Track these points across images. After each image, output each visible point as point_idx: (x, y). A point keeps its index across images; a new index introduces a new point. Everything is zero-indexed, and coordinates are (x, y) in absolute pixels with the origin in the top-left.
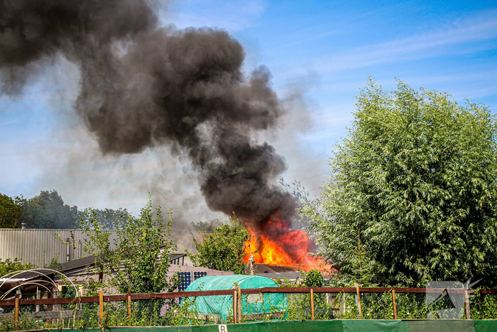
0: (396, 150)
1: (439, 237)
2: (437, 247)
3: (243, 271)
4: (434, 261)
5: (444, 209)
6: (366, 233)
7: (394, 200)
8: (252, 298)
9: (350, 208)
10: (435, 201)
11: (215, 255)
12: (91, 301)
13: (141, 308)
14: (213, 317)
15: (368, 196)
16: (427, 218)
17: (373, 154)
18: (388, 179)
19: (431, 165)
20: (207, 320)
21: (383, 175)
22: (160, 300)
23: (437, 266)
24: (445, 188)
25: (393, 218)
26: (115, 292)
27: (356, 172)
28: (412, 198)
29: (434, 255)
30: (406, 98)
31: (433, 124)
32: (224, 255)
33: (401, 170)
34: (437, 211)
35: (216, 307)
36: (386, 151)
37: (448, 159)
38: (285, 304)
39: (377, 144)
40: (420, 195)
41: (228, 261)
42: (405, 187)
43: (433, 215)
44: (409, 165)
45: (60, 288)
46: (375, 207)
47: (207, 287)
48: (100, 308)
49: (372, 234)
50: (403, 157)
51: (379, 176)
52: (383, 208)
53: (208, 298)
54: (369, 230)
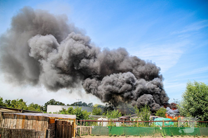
0: (194, 94)
1: (205, 111)
2: (205, 113)
3: (166, 117)
4: (204, 116)
5: (205, 105)
6: (189, 110)
7: (195, 103)
8: (167, 122)
9: (186, 105)
10: (203, 104)
11: (160, 114)
12: (136, 122)
13: (145, 123)
14: (159, 126)
15: (189, 103)
16: (202, 107)
17: (190, 95)
18: (194, 99)
19: (202, 96)
20: (158, 126)
21: (192, 99)
22: (149, 122)
23: (205, 117)
24: (206, 101)
25: (195, 107)
26: (140, 120)
27: (187, 98)
28: (199, 103)
29: (204, 115)
30: (196, 84)
31: (202, 88)
32: (162, 114)
33: (196, 98)
34: (204, 106)
35: (159, 124)
36: (193, 94)
37: (205, 95)
38: (173, 124)
39: (191, 92)
40: (200, 102)
41: (163, 115)
42: (197, 101)
43: (203, 106)
44: (198, 96)
45: (131, 119)
46: (191, 105)
47: (158, 120)
48: (138, 123)
49: (191, 110)
50: (196, 95)
51: (191, 99)
52: (193, 105)
53: (158, 122)
54: (190, 109)
